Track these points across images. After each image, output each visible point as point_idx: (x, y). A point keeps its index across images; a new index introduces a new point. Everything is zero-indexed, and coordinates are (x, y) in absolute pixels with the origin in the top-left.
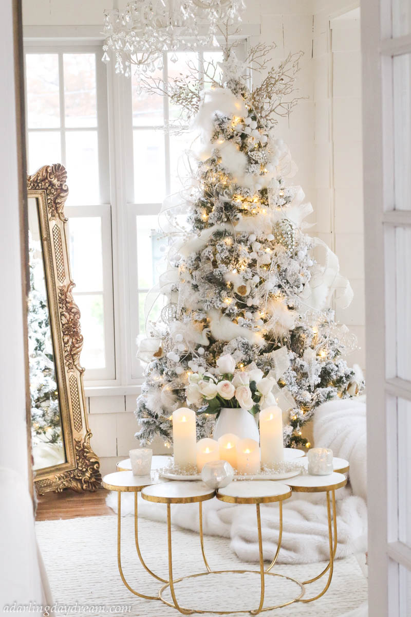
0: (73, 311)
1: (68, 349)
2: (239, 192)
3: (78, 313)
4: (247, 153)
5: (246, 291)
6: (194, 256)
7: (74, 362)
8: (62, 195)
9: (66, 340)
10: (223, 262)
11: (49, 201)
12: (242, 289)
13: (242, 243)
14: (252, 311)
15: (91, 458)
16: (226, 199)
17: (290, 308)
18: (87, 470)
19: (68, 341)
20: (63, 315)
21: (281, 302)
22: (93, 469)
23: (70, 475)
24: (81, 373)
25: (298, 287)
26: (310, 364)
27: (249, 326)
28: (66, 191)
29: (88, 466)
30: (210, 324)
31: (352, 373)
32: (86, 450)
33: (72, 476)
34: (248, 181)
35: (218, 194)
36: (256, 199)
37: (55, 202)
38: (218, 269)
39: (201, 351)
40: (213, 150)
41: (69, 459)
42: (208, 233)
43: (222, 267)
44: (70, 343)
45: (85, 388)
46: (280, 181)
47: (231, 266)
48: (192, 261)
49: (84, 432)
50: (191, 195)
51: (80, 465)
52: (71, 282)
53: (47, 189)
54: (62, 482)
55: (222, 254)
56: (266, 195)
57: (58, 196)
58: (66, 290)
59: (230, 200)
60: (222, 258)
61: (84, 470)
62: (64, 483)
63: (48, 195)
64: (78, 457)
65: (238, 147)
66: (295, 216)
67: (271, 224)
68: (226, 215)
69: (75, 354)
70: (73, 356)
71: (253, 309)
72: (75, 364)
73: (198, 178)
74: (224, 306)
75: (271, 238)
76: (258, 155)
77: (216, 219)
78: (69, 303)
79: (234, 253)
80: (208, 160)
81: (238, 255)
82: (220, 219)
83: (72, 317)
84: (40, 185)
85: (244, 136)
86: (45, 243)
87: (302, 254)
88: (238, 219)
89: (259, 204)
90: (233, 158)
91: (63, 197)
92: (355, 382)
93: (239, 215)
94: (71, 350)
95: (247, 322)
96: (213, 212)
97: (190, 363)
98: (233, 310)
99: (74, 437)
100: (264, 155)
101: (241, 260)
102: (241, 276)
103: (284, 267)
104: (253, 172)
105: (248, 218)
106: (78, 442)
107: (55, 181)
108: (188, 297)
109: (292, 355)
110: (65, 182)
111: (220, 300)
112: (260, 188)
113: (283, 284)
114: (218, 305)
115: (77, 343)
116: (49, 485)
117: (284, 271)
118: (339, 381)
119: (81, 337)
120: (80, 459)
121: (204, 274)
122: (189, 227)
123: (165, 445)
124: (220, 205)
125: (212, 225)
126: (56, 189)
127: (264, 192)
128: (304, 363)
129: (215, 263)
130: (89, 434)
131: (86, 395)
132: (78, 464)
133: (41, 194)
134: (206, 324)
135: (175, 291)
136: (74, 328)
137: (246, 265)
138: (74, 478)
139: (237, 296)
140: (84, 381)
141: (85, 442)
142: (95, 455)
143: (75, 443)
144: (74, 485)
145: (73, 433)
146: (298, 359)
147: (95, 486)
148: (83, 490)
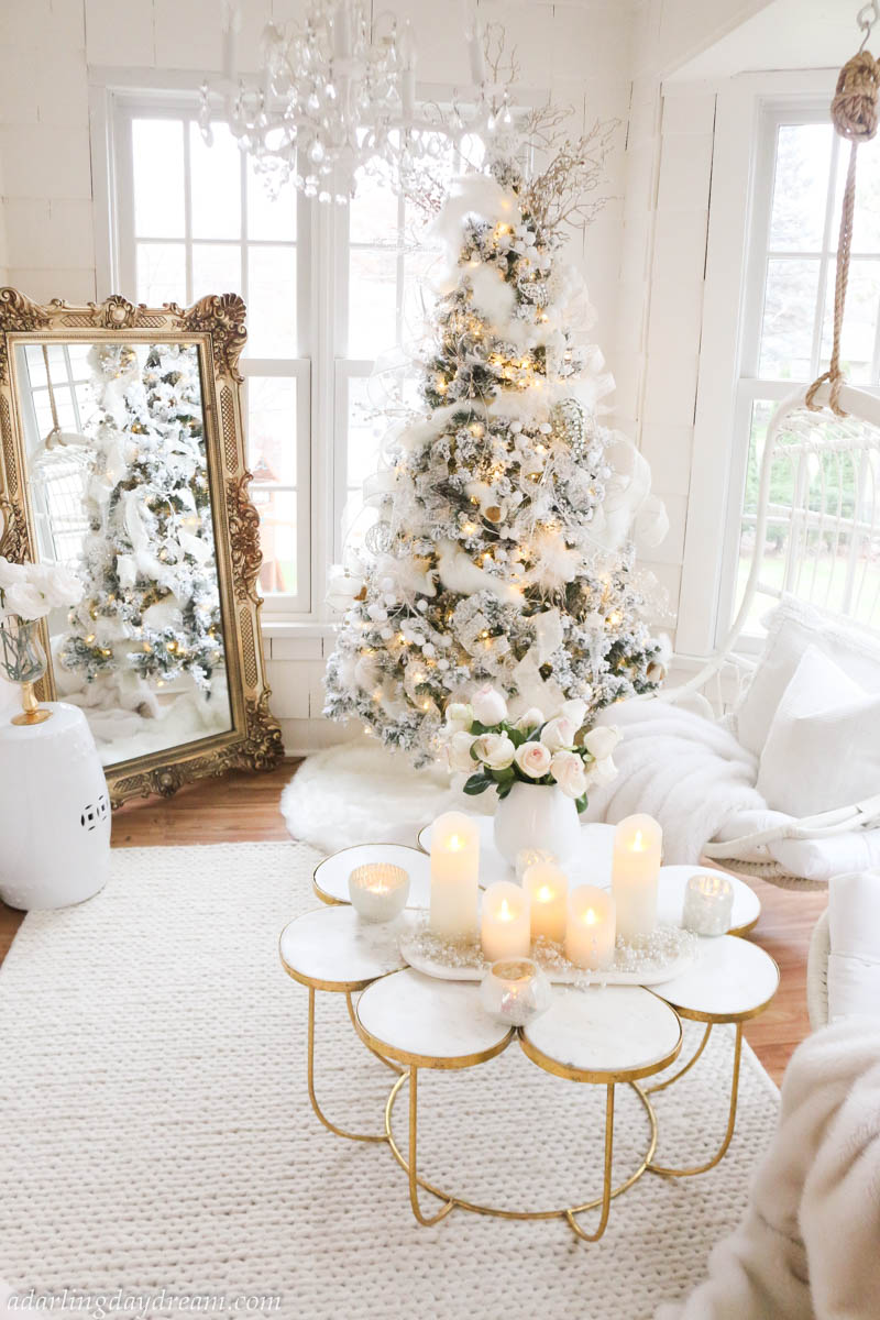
0: (248, 515)
1: (240, 570)
2: (498, 349)
3: (256, 518)
4: (515, 286)
5: (499, 516)
6: (420, 450)
7: (247, 589)
8: (236, 341)
9: (236, 558)
10: (466, 464)
11: (217, 350)
12: (494, 511)
13: (499, 435)
14: (507, 545)
15: (269, 725)
16: (477, 359)
17: (569, 546)
18: (262, 741)
19: (239, 559)
20: (234, 521)
21: (555, 534)
22: (272, 739)
23: (237, 749)
24: (258, 606)
25: (585, 513)
26: (594, 636)
27: (501, 574)
28: (244, 335)
29: (264, 736)
30: (439, 563)
31: (657, 649)
32: (261, 713)
33: (240, 750)
34: (514, 332)
35: (464, 350)
36: (526, 362)
37: (225, 353)
38: (456, 476)
39: (422, 605)
40: (460, 278)
41: (237, 726)
42: (445, 414)
43: (463, 473)
44: (242, 562)
45: (263, 625)
46: (566, 336)
47: (478, 473)
48: (416, 459)
49: (259, 689)
50: (421, 351)
51: (253, 733)
52: (247, 473)
53: (213, 331)
54: (223, 761)
55: (465, 451)
56: (543, 358)
57: (230, 343)
58: (238, 485)
59: (483, 361)
60: (464, 458)
61: (259, 741)
62: (227, 762)
63: (214, 340)
64: (250, 724)
65: (501, 275)
66: (586, 394)
67: (548, 406)
68: (475, 388)
69: (249, 578)
70: (246, 580)
71: (510, 544)
72: (250, 592)
73: (435, 325)
74: (462, 536)
75: (547, 429)
76: (533, 290)
77: (459, 392)
78: (242, 503)
79: (485, 451)
80: (451, 294)
81: (491, 455)
82: (464, 392)
83: (246, 524)
84: (202, 324)
85: (512, 257)
86: (209, 413)
87: (595, 457)
88: (495, 394)
89: (530, 371)
90: (492, 292)
91: (238, 345)
92: (661, 665)
93: (497, 388)
94: (244, 572)
95: (498, 566)
96: (455, 381)
97: (404, 623)
98: (476, 545)
99: (245, 696)
100: (544, 291)
101: (495, 463)
102: (494, 491)
103: (563, 478)
104: (524, 317)
105: (511, 393)
106: (251, 703)
107: (226, 320)
108: (408, 515)
109: (568, 620)
110: (243, 321)
111: (457, 528)
112: (534, 345)
113: (560, 507)
114: (453, 534)
115: (253, 563)
116: (203, 767)
117: (564, 485)
118: (636, 658)
119: (258, 554)
120: (252, 726)
121: (435, 482)
122: (418, 403)
123: (367, 731)
124: (466, 369)
125: (452, 401)
126: (229, 333)
127: (539, 352)
128: (586, 638)
129: (452, 463)
130: (267, 691)
131: (264, 634)
132: (250, 732)
133: (204, 339)
134: (434, 561)
135: (388, 502)
136: (249, 541)
137: (503, 470)
138: (243, 754)
139: (484, 522)
140: (262, 616)
141: (261, 702)
142: (275, 720)
143: (246, 704)
144: (241, 763)
145: (244, 689)
146: (576, 628)
147: (274, 763)
148: (256, 769)
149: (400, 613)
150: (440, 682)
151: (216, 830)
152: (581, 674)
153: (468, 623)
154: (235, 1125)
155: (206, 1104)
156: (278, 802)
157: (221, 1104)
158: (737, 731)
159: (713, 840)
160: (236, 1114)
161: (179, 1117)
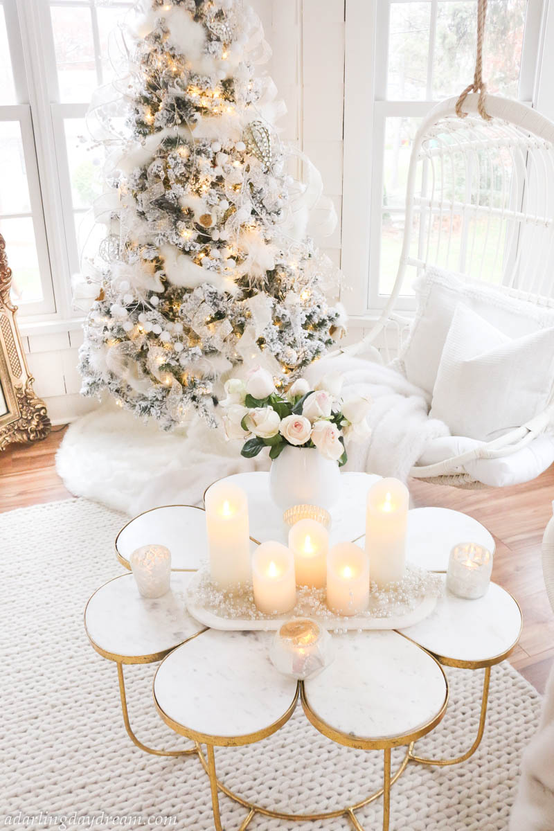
2: (195, 81)
3: (1, 242)
4: (205, 26)
5: (211, 222)
6: (138, 173)
7: (3, 300)
10: (178, 181)
12: (206, 218)
13: (203, 155)
14: (218, 245)
15: (36, 405)
16: (178, 91)
17: (267, 242)
18: (32, 418)
21: (256, 234)
22: (39, 415)
23: (13, 427)
24: (14, 312)
25: (278, 214)
26: (293, 312)
27: (217, 269)
29: (34, 413)
30: (165, 265)
31: (337, 315)
32: (28, 396)
33: (16, 428)
34: (207, 66)
35: (166, 85)
36: (217, 92)
38: (171, 191)
39: (155, 300)
40: (155, 20)
41: (11, 409)
42: (155, 141)
43: (177, 189)
45: (20, 327)
46: (249, 67)
47: (188, 186)
48: (136, 180)
49: (24, 378)
50: (130, 87)
51: (24, 413)
54: (4, 439)
55: (176, 170)
56: (231, 88)
59: (183, 93)
60: (176, 176)
61: (30, 418)
62: (7, 438)
64: (21, 406)
65: (190, 16)
66: (267, 115)
67: (241, 129)
68: (179, 115)
71: (221, 244)
72: (5, 302)
73: (138, 63)
74: (181, 241)
75: (241, 147)
76: (219, 28)
77: (165, 121)
79: (193, 169)
80: (151, 34)
81: (198, 172)
82: (171, 120)
87: (279, 168)
88: (196, 120)
89: (221, 100)
90: (184, 31)
93: (197, 115)
95: (214, 263)
96: (161, 111)
97: (142, 316)
98: (194, 247)
99: (13, 384)
100: (228, 29)
101: (202, 178)
102: (204, 202)
103: (258, 186)
104: (214, 52)
105: (209, 118)
106: (19, 389)
108: (133, 227)
109: (271, 300)
111: (177, 234)
112: (224, 77)
113: (258, 210)
114: (174, 240)
115: (4, 278)
117: (259, 193)
119: (8, 271)
120: (23, 407)
121: (154, 198)
122: (130, 132)
123: (117, 403)
124: (169, 101)
125: (160, 129)
127: (227, 84)
128: (287, 312)
129: (166, 182)
130: (31, 379)
131: (22, 334)
132: (21, 412)
134: (159, 264)
135: (115, 218)
137: (209, 184)
138: (19, 430)
139: (198, 228)
140: (18, 320)
141: (27, 388)
142: (40, 400)
143: (15, 391)
144: (19, 438)
145: (12, 379)
146: (278, 306)
147: (44, 433)
148: (31, 440)
149: (136, 309)
150: (178, 360)
151: (7, 497)
152: (287, 342)
153: (196, 312)
154: (82, 781)
155: (53, 764)
156: (53, 465)
157: (65, 761)
158: (405, 371)
159: (418, 464)
160: (80, 769)
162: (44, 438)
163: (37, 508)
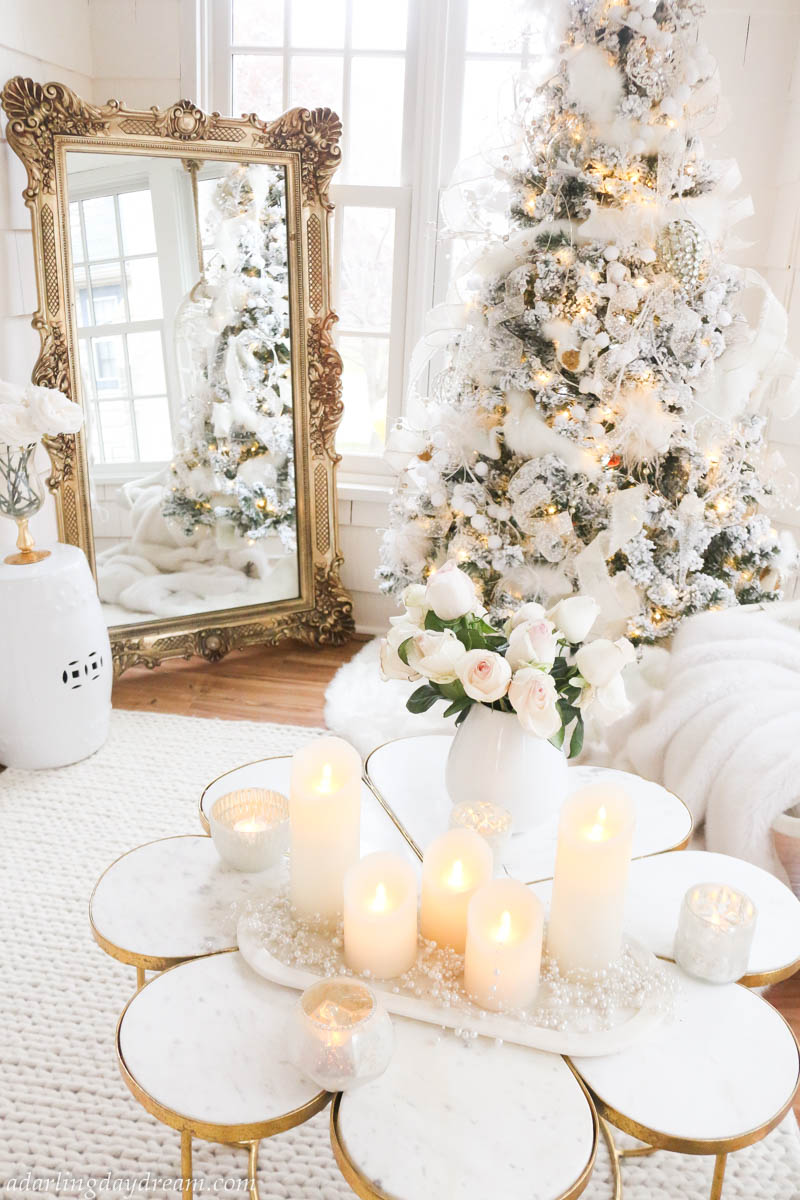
0: (330, 360)
1: (317, 422)
2: (598, 155)
3: (339, 365)
4: (624, 71)
5: (578, 362)
6: (493, 282)
7: (324, 444)
8: (328, 163)
9: (314, 407)
10: (545, 297)
11: (305, 173)
12: (572, 356)
13: (588, 262)
14: (588, 401)
15: (339, 596)
16: (571, 168)
18: (330, 613)
19: (317, 409)
20: (313, 366)
21: (649, 392)
22: (341, 612)
23: (300, 619)
24: (335, 463)
25: (689, 367)
26: (688, 525)
27: (573, 435)
28: (338, 157)
29: (333, 608)
31: (775, 550)
32: (331, 582)
33: (304, 620)
34: (617, 132)
35: (555, 156)
36: (635, 175)
37: (315, 176)
38: (533, 311)
39: (482, 469)
41: (305, 593)
42: (528, 235)
43: (542, 308)
44: (321, 413)
45: (339, 486)
46: (689, 143)
47: (558, 308)
48: (490, 291)
49: (329, 556)
50: (505, 158)
51: (320, 603)
52: (332, 313)
53: (302, 151)
54: (282, 631)
55: (547, 282)
57: (321, 165)
58: (321, 326)
59: (578, 171)
60: (544, 290)
61: (326, 612)
62: (286, 631)
63: (303, 161)
64: (318, 592)
65: (609, 60)
67: (654, 228)
69: (326, 432)
70: (323, 434)
71: (593, 400)
72: (327, 447)
74: (532, 385)
75: (650, 257)
76: (647, 77)
77: (548, 210)
78: (324, 347)
79: (570, 282)
80: (547, 87)
81: (577, 288)
83: (327, 370)
84: (288, 142)
85: (625, 36)
86: (293, 243)
87: (713, 299)
88: (589, 211)
89: (639, 186)
90: (597, 77)
91: (330, 167)
92: (777, 570)
93: (592, 204)
94: (321, 424)
96: (544, 196)
97: (458, 489)
98: (549, 398)
99: (314, 561)
100: (662, 78)
101: (580, 297)
102: (573, 331)
103: (667, 321)
104: (631, 111)
105: (612, 211)
106: (321, 570)
107: (317, 138)
109: (657, 501)
110: (337, 141)
111: (528, 375)
113: (659, 357)
114: (522, 383)
115: (332, 414)
116: (258, 634)
117: (667, 330)
118: (747, 560)
119: (339, 405)
120: (320, 596)
124: (558, 182)
125: (539, 220)
126: (320, 153)
127: (650, 161)
128: (679, 526)
130: (338, 559)
131: (340, 496)
132: (316, 601)
133: (292, 159)
134: (500, 415)
136: (329, 389)
137: (591, 308)
138: (306, 625)
139: (564, 372)
140: (339, 475)
141: (331, 570)
142: (347, 591)
143: (315, 570)
144: (302, 635)
145: (314, 555)
146: (666, 513)
147: (342, 639)
148: (320, 644)
149: (460, 476)
150: (490, 563)
151: (247, 704)
152: (668, 571)
153: (527, 492)
154: (80, 1082)
155: (64, 1045)
156: (327, 681)
157: (81, 1049)
160: (89, 1066)
161: (23, 1056)
162: (340, 646)
163: (269, 727)
